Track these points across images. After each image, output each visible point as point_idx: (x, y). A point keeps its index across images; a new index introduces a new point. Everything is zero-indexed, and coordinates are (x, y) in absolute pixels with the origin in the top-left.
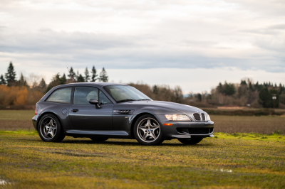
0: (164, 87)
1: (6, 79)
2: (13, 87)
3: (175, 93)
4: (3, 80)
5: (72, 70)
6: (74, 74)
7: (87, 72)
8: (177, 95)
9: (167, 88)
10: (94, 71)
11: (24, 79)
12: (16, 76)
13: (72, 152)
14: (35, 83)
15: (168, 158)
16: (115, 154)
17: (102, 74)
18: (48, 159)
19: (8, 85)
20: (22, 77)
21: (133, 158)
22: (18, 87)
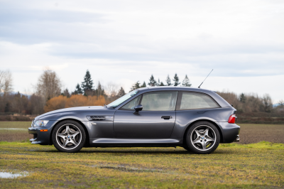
0: (251, 95)
1: (82, 88)
2: (90, 97)
3: (264, 102)
4: (79, 89)
5: (152, 78)
6: (155, 82)
7: (168, 80)
8: (266, 103)
9: (256, 97)
10: (176, 79)
11: (102, 88)
12: (93, 85)
13: (127, 167)
14: (114, 92)
15: (241, 174)
16: (178, 169)
17: (185, 82)
18: (93, 175)
19: (85, 95)
20: (100, 86)
21: (197, 174)
22: (95, 97)
